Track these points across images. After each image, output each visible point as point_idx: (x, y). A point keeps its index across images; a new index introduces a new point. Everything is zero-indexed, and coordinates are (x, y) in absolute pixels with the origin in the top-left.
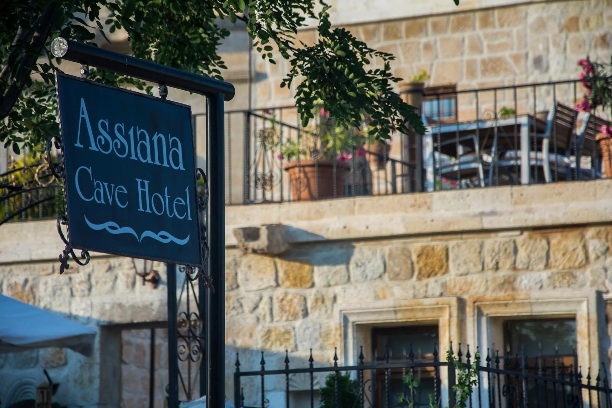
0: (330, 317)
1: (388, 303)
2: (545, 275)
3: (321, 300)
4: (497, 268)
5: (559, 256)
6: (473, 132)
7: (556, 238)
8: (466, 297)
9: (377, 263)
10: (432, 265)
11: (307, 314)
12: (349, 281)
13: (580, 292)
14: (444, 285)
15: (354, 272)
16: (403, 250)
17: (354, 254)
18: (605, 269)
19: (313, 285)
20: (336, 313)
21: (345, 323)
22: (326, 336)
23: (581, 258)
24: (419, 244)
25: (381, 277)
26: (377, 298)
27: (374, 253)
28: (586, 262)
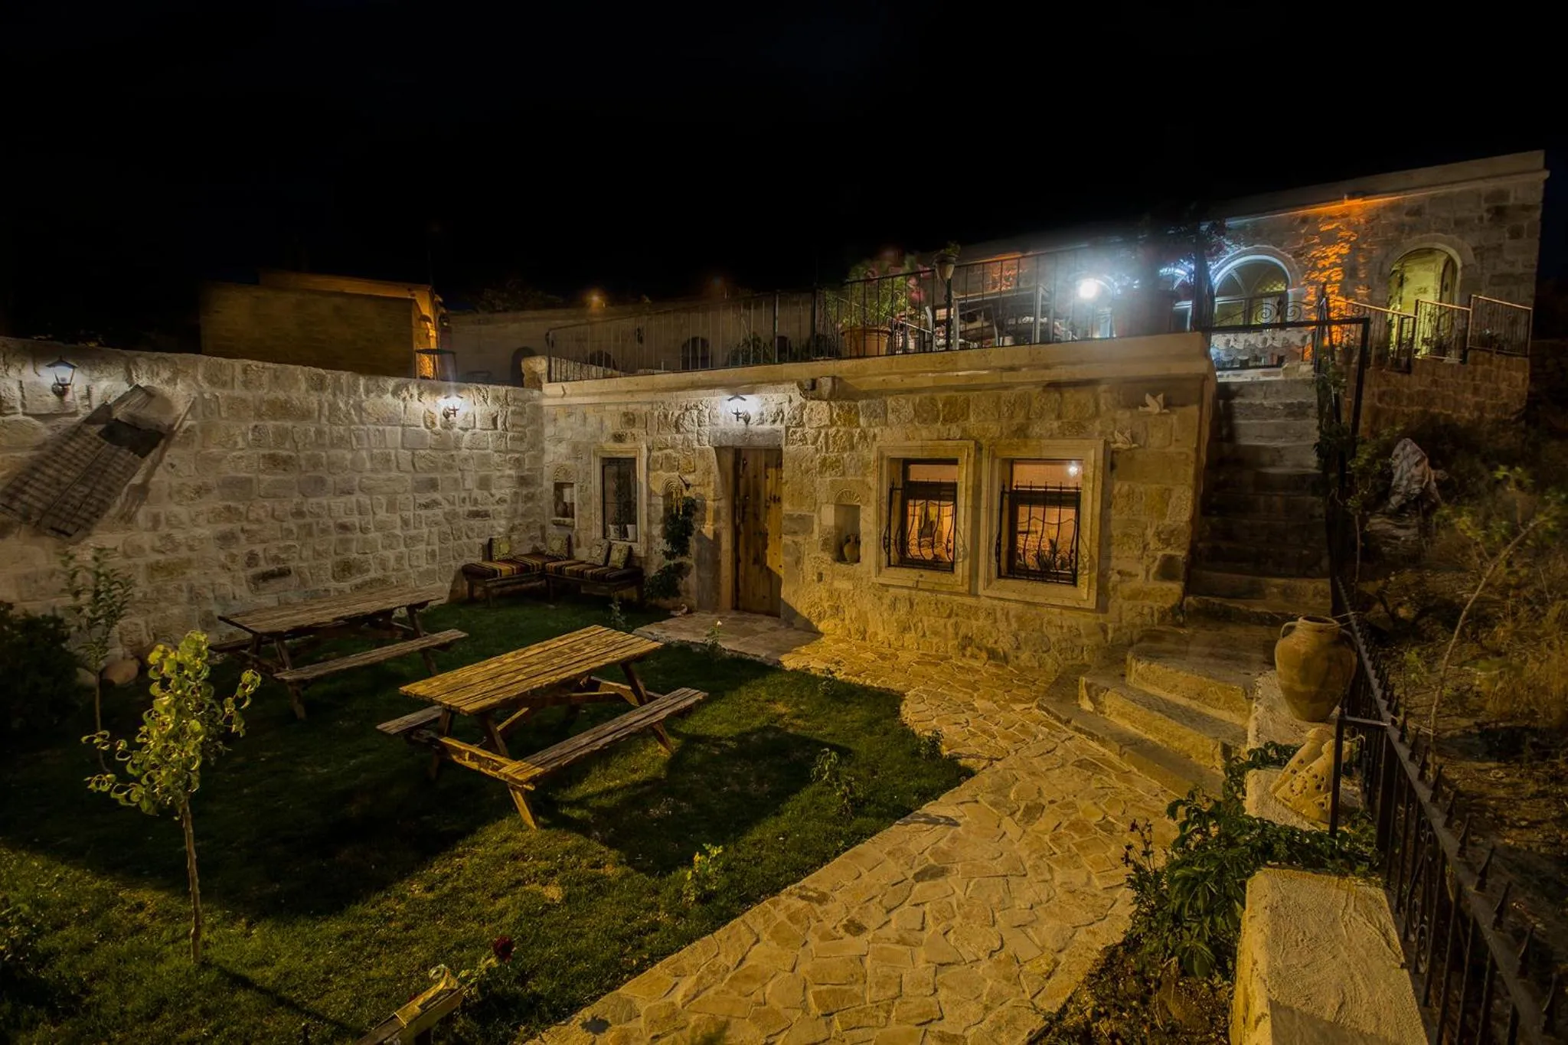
0: (870, 451)
2: (1056, 424)
3: (864, 437)
4: (1011, 417)
5: (1071, 407)
7: (1069, 395)
8: (983, 441)
9: (908, 410)
10: (955, 412)
11: (853, 447)
12: (886, 424)
13: (1087, 442)
14: (964, 430)
15: (891, 417)
16: (933, 400)
17: (891, 402)
18: (1114, 420)
19: (858, 426)
20: (875, 448)
21: (881, 457)
22: (866, 466)
23: (1092, 410)
24: (944, 395)
25: (911, 421)
26: (908, 439)
27: (908, 401)
28: (1097, 414)
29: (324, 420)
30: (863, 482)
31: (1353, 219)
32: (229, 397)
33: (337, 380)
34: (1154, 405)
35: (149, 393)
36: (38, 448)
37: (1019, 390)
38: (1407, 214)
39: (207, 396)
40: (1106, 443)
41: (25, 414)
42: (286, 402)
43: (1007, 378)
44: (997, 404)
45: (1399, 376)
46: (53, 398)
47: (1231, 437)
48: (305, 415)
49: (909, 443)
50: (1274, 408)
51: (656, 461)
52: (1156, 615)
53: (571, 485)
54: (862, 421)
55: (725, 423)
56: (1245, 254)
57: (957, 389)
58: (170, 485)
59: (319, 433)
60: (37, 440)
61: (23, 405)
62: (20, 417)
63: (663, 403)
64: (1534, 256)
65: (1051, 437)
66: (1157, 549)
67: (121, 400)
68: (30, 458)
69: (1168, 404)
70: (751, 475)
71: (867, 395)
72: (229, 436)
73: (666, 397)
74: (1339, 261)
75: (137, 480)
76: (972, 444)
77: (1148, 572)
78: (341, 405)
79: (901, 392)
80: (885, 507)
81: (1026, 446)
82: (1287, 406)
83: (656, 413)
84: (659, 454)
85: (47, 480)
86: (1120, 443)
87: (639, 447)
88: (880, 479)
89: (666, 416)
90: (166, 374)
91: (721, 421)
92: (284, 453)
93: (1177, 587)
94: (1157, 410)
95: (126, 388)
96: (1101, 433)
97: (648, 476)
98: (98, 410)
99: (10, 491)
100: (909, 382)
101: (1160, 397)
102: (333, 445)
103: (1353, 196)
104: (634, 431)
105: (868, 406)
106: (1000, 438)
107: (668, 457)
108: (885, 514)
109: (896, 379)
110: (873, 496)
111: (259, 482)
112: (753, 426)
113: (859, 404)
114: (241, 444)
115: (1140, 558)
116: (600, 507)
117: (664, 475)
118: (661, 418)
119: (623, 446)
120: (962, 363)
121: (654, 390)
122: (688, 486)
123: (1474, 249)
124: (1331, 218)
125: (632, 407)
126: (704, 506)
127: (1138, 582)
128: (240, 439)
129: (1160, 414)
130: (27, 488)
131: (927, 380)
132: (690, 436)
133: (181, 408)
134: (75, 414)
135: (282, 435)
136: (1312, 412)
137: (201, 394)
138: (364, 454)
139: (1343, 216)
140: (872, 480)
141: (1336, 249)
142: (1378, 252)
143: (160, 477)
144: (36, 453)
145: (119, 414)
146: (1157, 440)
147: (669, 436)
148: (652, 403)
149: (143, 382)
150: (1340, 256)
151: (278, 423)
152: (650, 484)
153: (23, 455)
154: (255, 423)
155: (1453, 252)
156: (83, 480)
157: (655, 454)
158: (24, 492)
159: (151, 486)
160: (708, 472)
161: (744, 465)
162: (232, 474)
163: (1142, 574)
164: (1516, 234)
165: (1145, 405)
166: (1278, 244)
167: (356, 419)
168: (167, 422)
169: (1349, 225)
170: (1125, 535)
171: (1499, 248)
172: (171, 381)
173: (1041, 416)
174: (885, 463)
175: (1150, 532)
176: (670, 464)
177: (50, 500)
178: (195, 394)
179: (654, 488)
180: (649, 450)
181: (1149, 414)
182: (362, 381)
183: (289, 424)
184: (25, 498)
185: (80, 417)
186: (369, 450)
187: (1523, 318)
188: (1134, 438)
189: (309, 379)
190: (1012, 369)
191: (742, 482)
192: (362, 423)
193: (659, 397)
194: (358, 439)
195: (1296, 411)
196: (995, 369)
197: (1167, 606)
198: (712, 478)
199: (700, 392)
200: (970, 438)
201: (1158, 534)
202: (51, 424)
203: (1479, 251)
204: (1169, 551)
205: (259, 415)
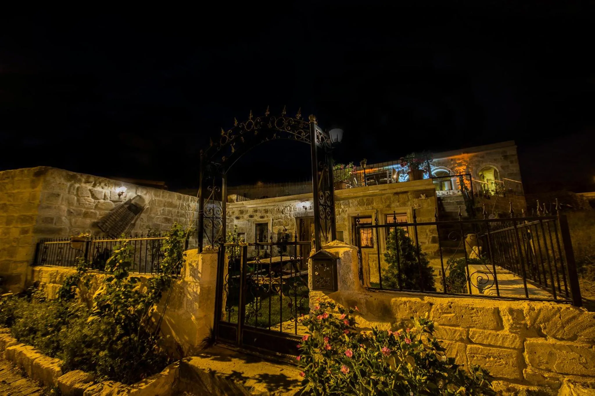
0: (345, 215)
1: (358, 212)
2: (398, 204)
3: (343, 211)
4: (385, 202)
5: (402, 199)
6: (373, 175)
7: (400, 195)
8: (378, 210)
9: (356, 203)
10: (369, 203)
11: (340, 214)
12: (349, 207)
13: (407, 208)
14: (372, 207)
15: (351, 205)
16: (362, 199)
17: (350, 201)
18: (414, 202)
19: (341, 208)
20: (347, 214)
21: (349, 216)
22: (344, 219)
23: (407, 199)
24: (366, 198)
25: (357, 206)
26: (356, 210)
27: (355, 200)
28: (409, 200)
29: (180, 209)
30: (344, 224)
31: (465, 159)
32: (158, 200)
33: (184, 197)
34: (423, 197)
35: (140, 197)
36: (111, 210)
37: (387, 195)
38: (481, 158)
39: (153, 199)
40: (412, 208)
41: (110, 200)
42: (172, 202)
43: (383, 192)
44: (381, 199)
45: (487, 200)
46: (118, 197)
47: (444, 209)
48: (175, 207)
49: (356, 212)
50: (453, 203)
51: (275, 223)
52: (433, 254)
53: (244, 233)
54: (342, 207)
55: (299, 210)
56: (437, 169)
57: (370, 196)
58: (140, 225)
59: (178, 212)
60: (111, 208)
61: (110, 198)
62: (109, 201)
63: (278, 205)
64: (518, 168)
65: (397, 207)
66: (430, 235)
67: (134, 198)
68: (109, 213)
69: (426, 196)
70: (306, 227)
71: (344, 199)
72: (157, 211)
73: (279, 203)
74: (464, 171)
75: (133, 222)
76: (375, 210)
77: (429, 241)
78: (184, 204)
79: (353, 198)
80: (351, 231)
81: (391, 210)
82: (457, 202)
83: (275, 209)
84: (276, 221)
85: (113, 219)
86: (416, 207)
87: (269, 219)
88: (349, 223)
89: (279, 210)
90: (145, 192)
91: (297, 210)
92: (169, 217)
93: (437, 245)
94: (424, 198)
95: (135, 195)
96: (411, 205)
97: (272, 228)
98: (128, 201)
99: (104, 221)
100: (355, 195)
101: (424, 195)
102: (181, 216)
103: (464, 153)
104: (268, 215)
105: (344, 202)
106: (383, 208)
107: (279, 222)
108: (351, 233)
109: (352, 194)
110: (347, 228)
111: (162, 225)
112: (308, 210)
113: (341, 202)
114: (159, 214)
115: (426, 238)
116: (255, 239)
117: (278, 227)
118: (277, 210)
119: (264, 219)
120: (370, 189)
121: (275, 202)
122: (286, 230)
123: (501, 167)
124: (459, 159)
125: (267, 208)
126: (292, 236)
127: (427, 244)
128: (159, 212)
129: (425, 199)
130: (107, 221)
131: (361, 194)
132: (287, 215)
133: (147, 202)
134: (121, 202)
135: (170, 212)
136: (463, 203)
137: (152, 198)
138: (188, 219)
139: (463, 159)
140: (346, 223)
141: (462, 167)
142: (474, 168)
143: (138, 222)
144: (110, 212)
145: (133, 202)
146: (425, 205)
147: (280, 215)
148: (274, 206)
149: (139, 194)
150: (464, 169)
151: (169, 208)
152: (273, 230)
153: (107, 212)
154: (163, 208)
155: (495, 168)
156: (121, 220)
157: (275, 221)
158: (107, 222)
159: (136, 224)
160: (293, 225)
161: (303, 224)
162: (156, 222)
163: (427, 243)
164: (512, 162)
165: (421, 197)
166: (446, 166)
167: (187, 209)
168: (142, 206)
169: (465, 161)
170: (421, 232)
171: (508, 166)
172: (146, 194)
173: (393, 202)
174: (350, 218)
175: (427, 231)
176: (280, 224)
177: (112, 225)
178: (151, 198)
179: (274, 231)
180: (273, 220)
181: (422, 199)
182: (190, 197)
183: (171, 209)
184: (107, 224)
185: (123, 203)
186: (190, 218)
187: (520, 186)
188: (419, 206)
189: (177, 196)
190: (384, 190)
191: (303, 229)
192: (189, 210)
193: (277, 204)
194: (187, 215)
195: (459, 203)
196: (380, 190)
197: (436, 250)
198: (294, 227)
199: (291, 201)
200: (374, 209)
201: (430, 231)
202: (116, 204)
203: (502, 167)
204: (433, 235)
205: (164, 206)
